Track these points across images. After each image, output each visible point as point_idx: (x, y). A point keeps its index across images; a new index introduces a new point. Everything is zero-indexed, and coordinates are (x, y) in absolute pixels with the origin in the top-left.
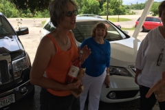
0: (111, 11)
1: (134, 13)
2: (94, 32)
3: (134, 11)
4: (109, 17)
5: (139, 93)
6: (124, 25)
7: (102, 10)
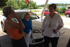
0: (32, 7)
1: (41, 9)
2: (25, 16)
3: (41, 8)
4: (31, 10)
5: (44, 39)
6: (37, 13)
7: (28, 7)
